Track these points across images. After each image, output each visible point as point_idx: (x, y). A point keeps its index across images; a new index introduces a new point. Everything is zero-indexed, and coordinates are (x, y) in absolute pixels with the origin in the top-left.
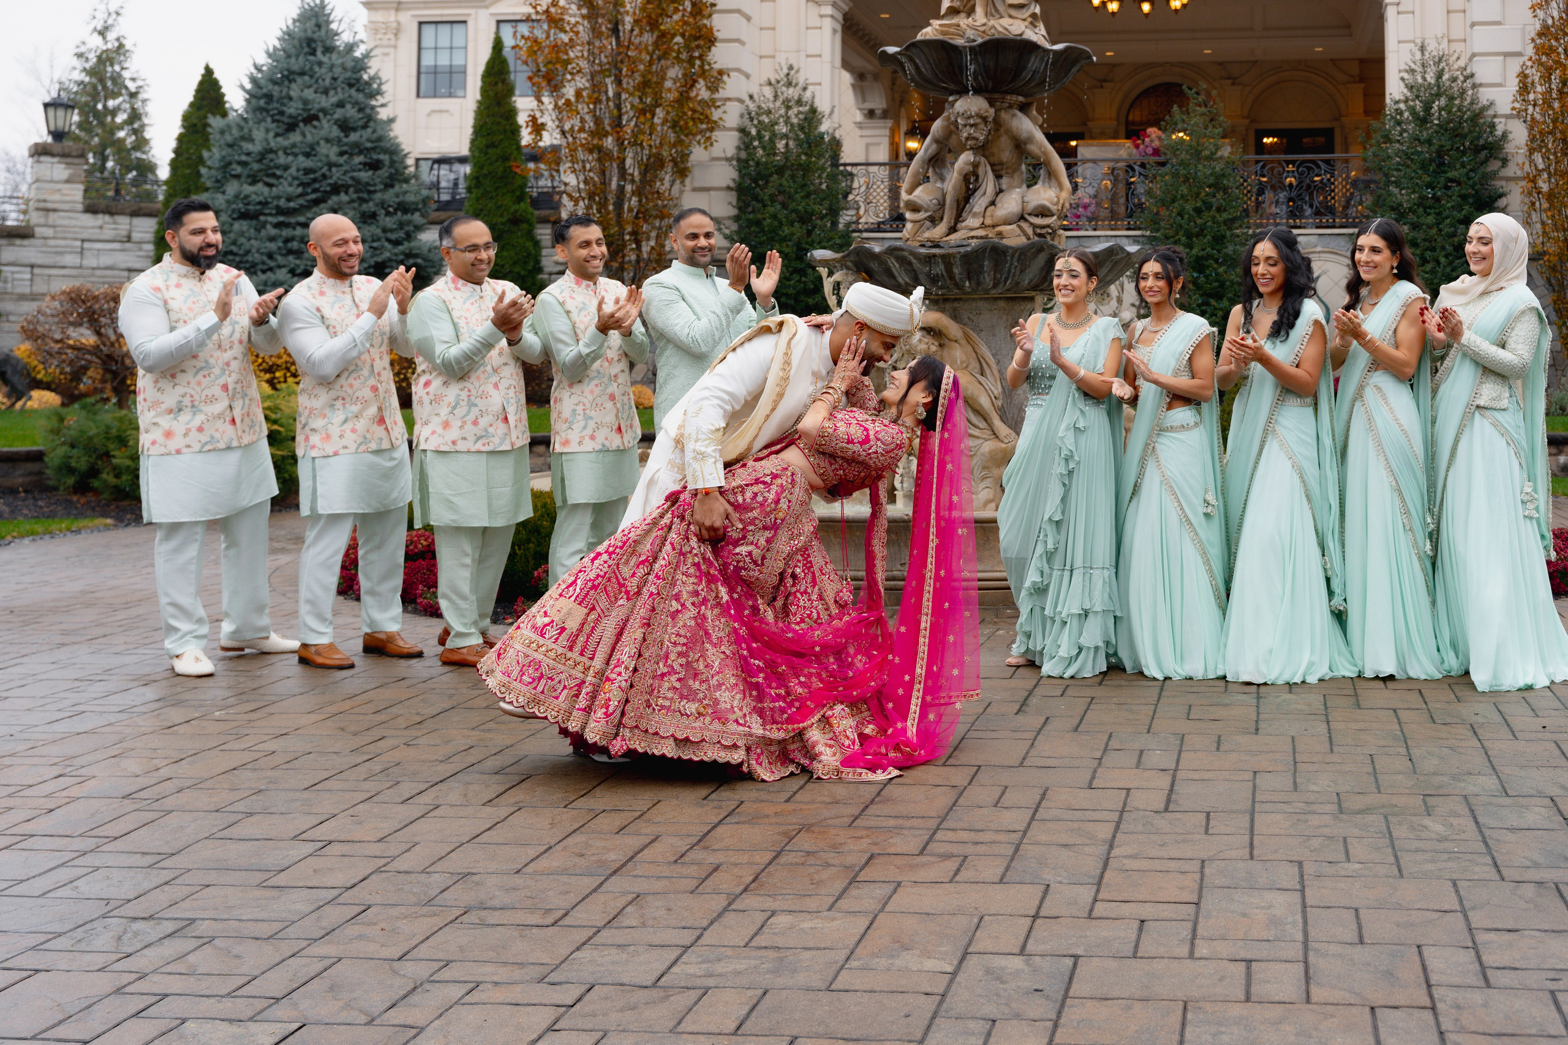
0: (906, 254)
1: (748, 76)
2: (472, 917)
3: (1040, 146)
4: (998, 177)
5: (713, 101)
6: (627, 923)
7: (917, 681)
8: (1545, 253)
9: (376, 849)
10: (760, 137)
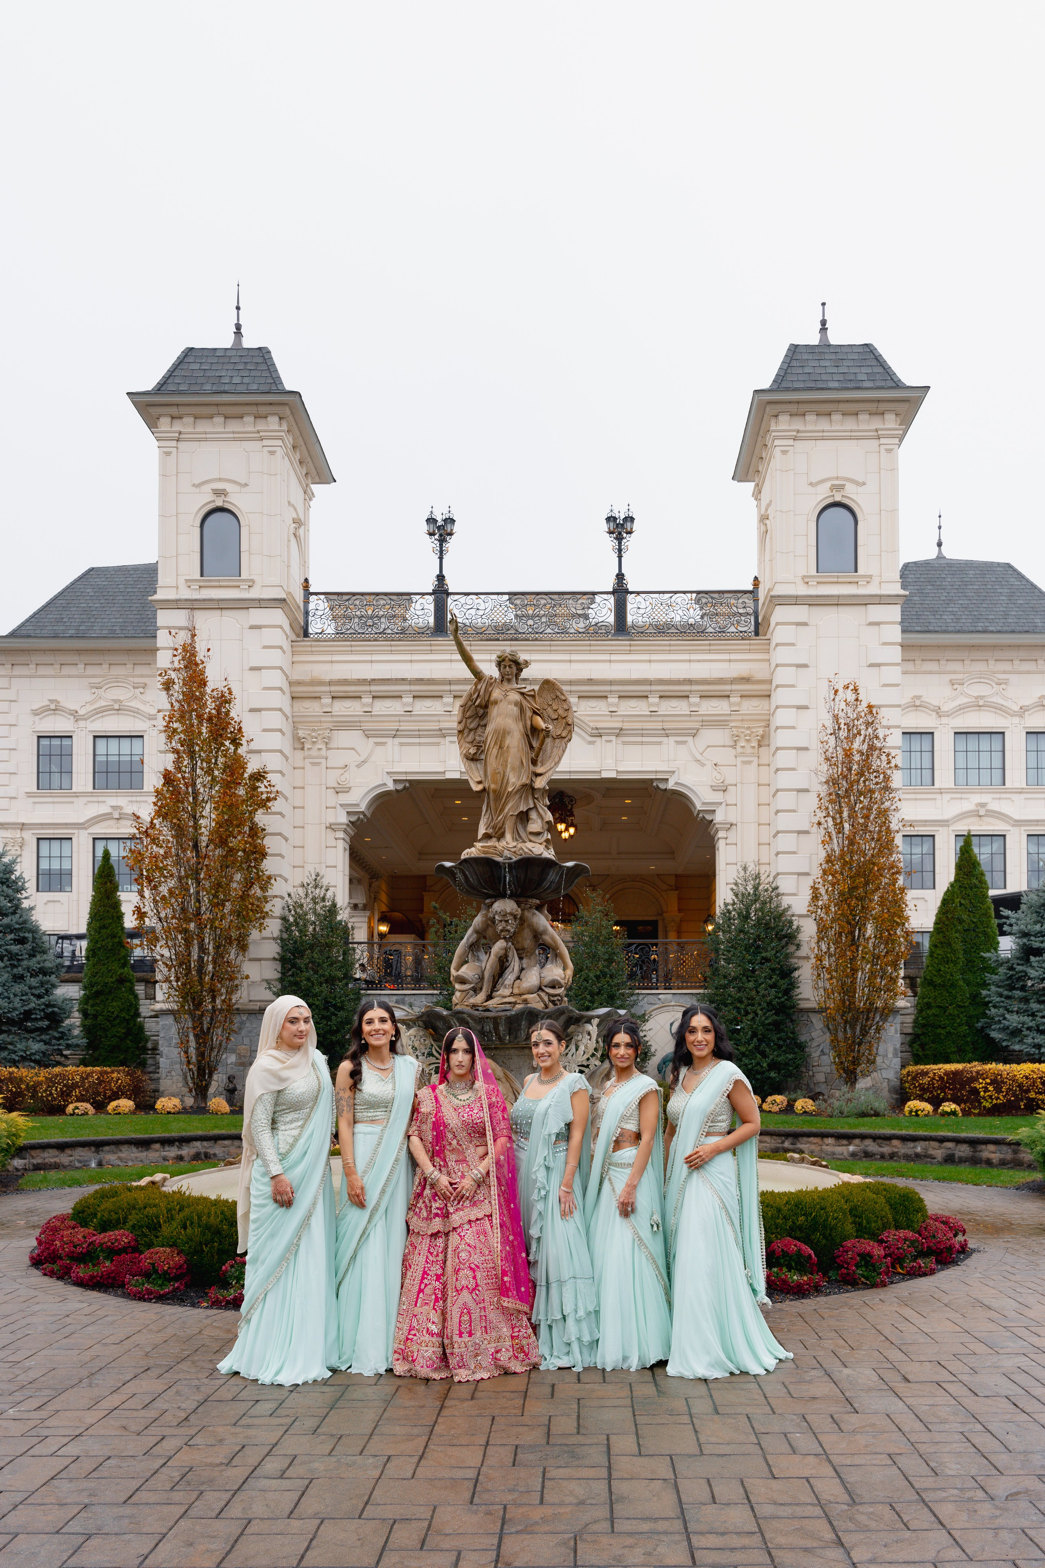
1: (287, 880)
4: (521, 958)
5: (265, 897)
8: (827, 1009)
10: (296, 923)
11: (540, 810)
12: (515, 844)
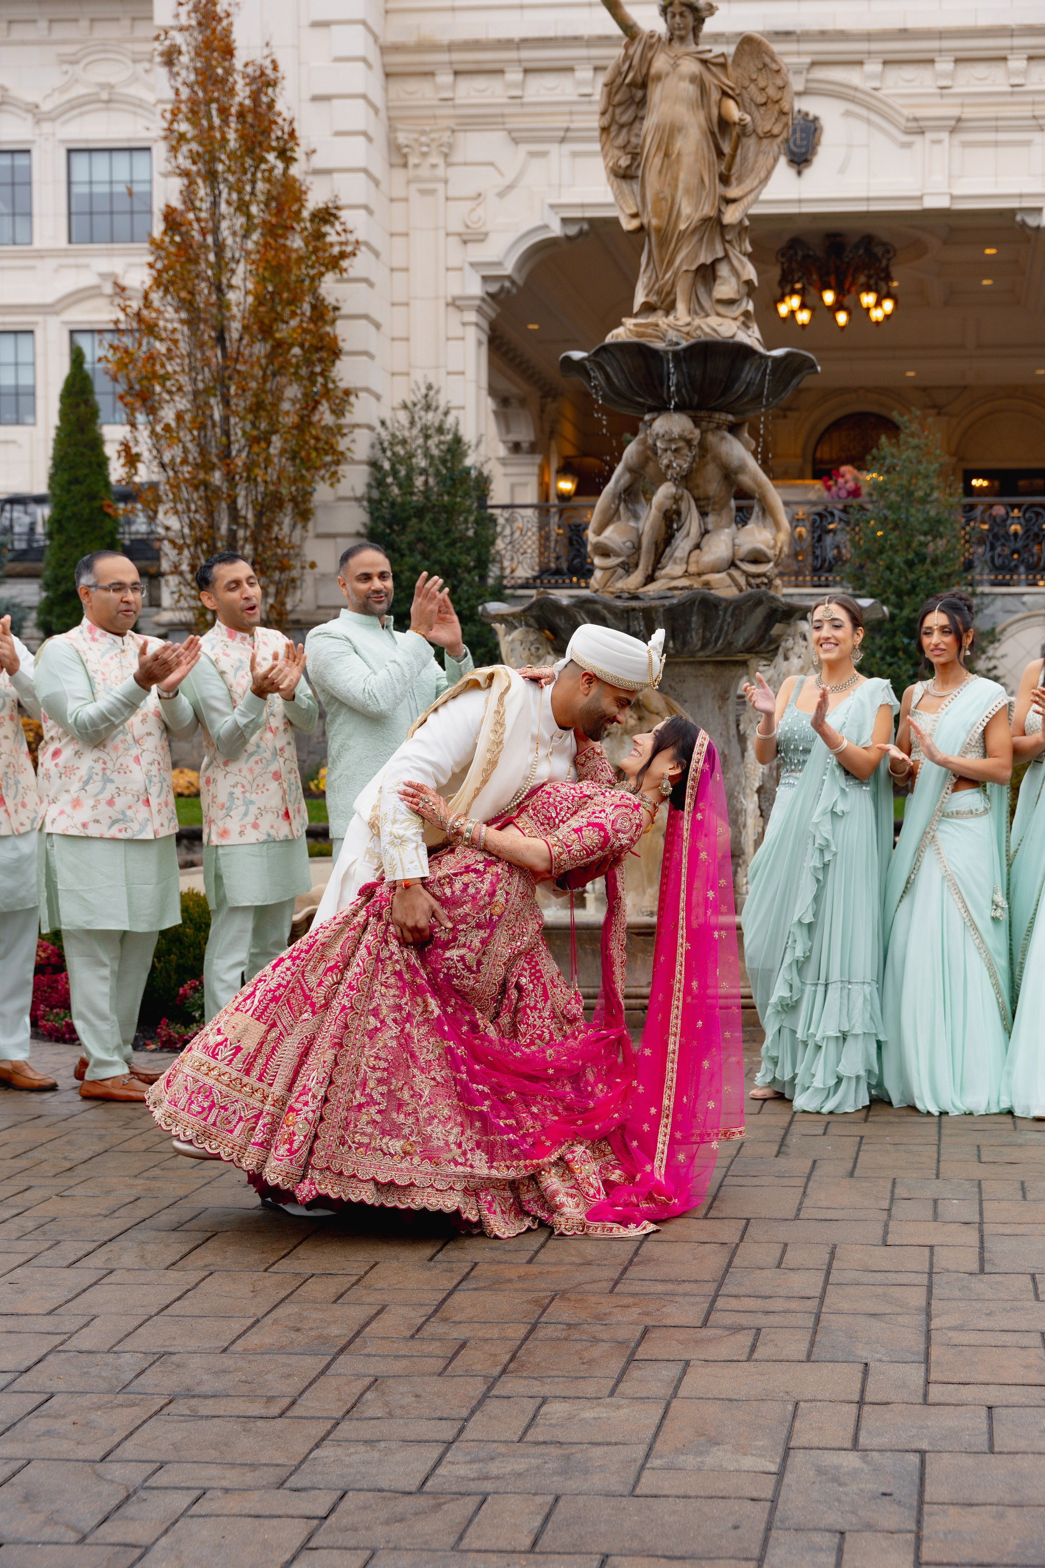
0: (599, 607)
1: (378, 398)
2: (180, 1407)
3: (755, 479)
4: (703, 514)
5: (340, 427)
6: (369, 1413)
7: (664, 1114)
9: (47, 1324)
10: (394, 472)
11: (735, 262)
12: (688, 319)
